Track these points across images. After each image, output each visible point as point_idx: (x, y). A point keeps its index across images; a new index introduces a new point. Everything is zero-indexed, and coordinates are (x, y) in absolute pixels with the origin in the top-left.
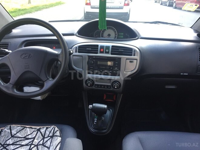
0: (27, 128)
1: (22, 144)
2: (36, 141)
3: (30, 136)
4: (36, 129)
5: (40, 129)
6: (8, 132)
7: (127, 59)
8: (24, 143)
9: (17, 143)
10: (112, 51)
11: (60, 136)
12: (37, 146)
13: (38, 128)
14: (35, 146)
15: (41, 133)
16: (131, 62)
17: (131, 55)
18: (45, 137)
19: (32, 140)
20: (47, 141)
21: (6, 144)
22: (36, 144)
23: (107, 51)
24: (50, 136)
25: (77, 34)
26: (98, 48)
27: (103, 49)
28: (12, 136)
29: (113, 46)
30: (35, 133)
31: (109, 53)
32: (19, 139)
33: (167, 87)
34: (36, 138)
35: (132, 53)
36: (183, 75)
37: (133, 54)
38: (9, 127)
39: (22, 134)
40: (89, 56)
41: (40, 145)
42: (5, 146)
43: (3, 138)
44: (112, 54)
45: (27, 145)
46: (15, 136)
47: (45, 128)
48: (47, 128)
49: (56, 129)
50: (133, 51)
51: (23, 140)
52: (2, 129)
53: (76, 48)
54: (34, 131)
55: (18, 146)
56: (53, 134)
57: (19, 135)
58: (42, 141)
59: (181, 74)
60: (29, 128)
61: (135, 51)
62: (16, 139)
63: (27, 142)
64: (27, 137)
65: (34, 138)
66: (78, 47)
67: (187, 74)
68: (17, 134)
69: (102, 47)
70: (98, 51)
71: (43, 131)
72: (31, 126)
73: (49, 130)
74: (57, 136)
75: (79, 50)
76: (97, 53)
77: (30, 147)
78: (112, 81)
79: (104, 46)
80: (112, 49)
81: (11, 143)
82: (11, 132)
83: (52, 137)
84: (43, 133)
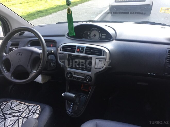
0: (22, 104)
1: (15, 115)
2: (24, 115)
3: (22, 110)
4: (27, 105)
5: (30, 106)
6: (10, 105)
7: (97, 58)
8: (16, 114)
9: (12, 114)
10: (85, 51)
11: (38, 114)
12: (23, 118)
13: (29, 105)
14: (22, 117)
15: (29, 109)
16: (100, 61)
17: (101, 55)
18: (31, 112)
19: (21, 113)
20: (30, 116)
21: (6, 114)
22: (23, 117)
23: (82, 51)
24: (33, 113)
25: (67, 36)
26: (75, 48)
27: (79, 49)
28: (11, 109)
29: (87, 47)
30: (26, 108)
31: (83, 53)
32: (14, 111)
33: (138, 83)
34: (24, 112)
35: (101, 53)
36: (150, 74)
37: (102, 55)
38: (11, 102)
39: (17, 108)
40: (69, 55)
41: (25, 117)
42: (5, 114)
43: (6, 109)
44: (85, 53)
45: (17, 116)
46: (13, 108)
47: (33, 106)
48: (34, 106)
49: (39, 107)
50: (103, 51)
51: (17, 112)
52: (7, 103)
53: (61, 47)
54: (25, 107)
55: (12, 116)
56: (36, 111)
57: (15, 108)
58: (27, 115)
59: (149, 74)
60: (23, 104)
61: (104, 52)
62: (12, 111)
63: (18, 114)
64: (20, 111)
65: (23, 112)
66: (62, 47)
67: (154, 74)
68: (14, 107)
69: (79, 47)
70: (75, 50)
71: (30, 107)
72: (25, 103)
73: (35, 107)
74: (36, 113)
75: (62, 49)
76: (74, 52)
77: (19, 118)
78: (85, 75)
79: (80, 47)
80: (86, 49)
81: (8, 113)
82: (11, 106)
83: (34, 113)
84: (30, 109)
